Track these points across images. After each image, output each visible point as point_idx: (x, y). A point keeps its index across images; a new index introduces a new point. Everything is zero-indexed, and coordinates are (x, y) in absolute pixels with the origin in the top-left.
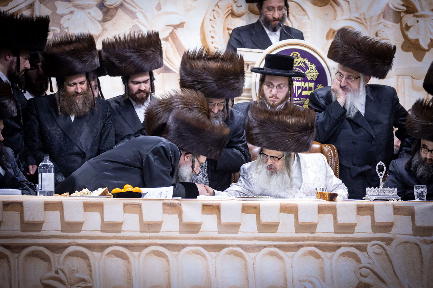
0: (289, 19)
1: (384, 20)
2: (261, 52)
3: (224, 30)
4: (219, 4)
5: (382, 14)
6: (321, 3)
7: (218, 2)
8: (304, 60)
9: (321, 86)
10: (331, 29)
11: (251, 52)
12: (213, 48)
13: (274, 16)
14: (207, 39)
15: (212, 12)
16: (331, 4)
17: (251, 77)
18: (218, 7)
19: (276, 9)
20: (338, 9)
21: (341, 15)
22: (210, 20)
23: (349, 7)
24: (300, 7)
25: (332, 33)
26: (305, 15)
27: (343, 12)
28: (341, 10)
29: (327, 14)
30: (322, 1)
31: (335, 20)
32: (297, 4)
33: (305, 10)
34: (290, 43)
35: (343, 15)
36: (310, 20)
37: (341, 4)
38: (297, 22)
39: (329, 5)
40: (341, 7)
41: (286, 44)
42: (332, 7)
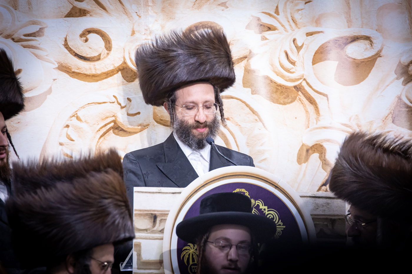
0: (225, 126)
1: (394, 126)
2: (178, 193)
4: (80, 114)
5: (390, 116)
7: (76, 110)
8: (257, 203)
10: (303, 145)
11: (159, 193)
13: (197, 118)
15: (63, 129)
16: (300, 100)
17: (162, 239)
18: (78, 118)
19: (201, 105)
20: (311, 108)
21: (315, 119)
22: (59, 144)
23: (328, 106)
24: (248, 108)
25: (305, 152)
26: (258, 122)
27: (319, 113)
28: (316, 110)
29: (295, 117)
30: (286, 94)
31: (308, 129)
32: (242, 102)
33: (257, 112)
34: (230, 173)
35: (319, 120)
36: (267, 130)
37: (315, 99)
38: (244, 135)
39: (298, 101)
40: (315, 106)
41: (222, 175)
42: (302, 105)
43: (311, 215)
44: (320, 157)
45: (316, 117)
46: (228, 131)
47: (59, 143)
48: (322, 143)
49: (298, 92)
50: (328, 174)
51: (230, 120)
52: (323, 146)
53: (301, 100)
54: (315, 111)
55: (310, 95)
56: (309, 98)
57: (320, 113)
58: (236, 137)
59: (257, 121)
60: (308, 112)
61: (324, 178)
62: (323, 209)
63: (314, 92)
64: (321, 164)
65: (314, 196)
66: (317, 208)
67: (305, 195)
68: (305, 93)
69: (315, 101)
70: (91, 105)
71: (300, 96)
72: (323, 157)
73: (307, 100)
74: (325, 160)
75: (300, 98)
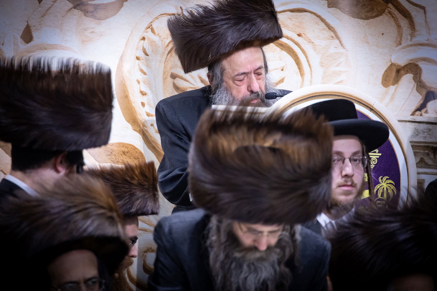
3: (165, 79)
4: (154, 26)
6: (368, 12)
7: (151, 20)
9: (387, 179)
10: (392, 65)
12: (145, 114)
14: (131, 97)
15: (139, 42)
16: (390, 13)
18: (153, 31)
20: (404, 23)
21: (410, 34)
22: (136, 58)
23: (426, 20)
24: (323, 23)
25: (395, 72)
26: (334, 39)
27: (414, 28)
28: (410, 24)
29: (382, 33)
30: (370, 7)
31: (400, 47)
32: (316, 16)
33: (333, 28)
34: (320, 93)
35: (414, 36)
36: (344, 48)
37: (410, 12)
38: (317, 54)
39: (387, 14)
40: (410, 19)
41: (311, 94)
42: (392, 19)
43: (411, 142)
44: (415, 79)
45: (410, 33)
46: (299, 48)
47: (136, 56)
48: (417, 62)
49: (388, 4)
50: (424, 98)
51: (302, 37)
52: (418, 66)
53: (392, 13)
54: (409, 26)
55: (404, 7)
56: (403, 11)
57: (416, 28)
58: (308, 56)
59: (332, 38)
60: (401, 27)
61: (419, 102)
62: (424, 136)
63: (408, 3)
64: (416, 86)
65: (414, 120)
66: (418, 135)
67: (404, 120)
68: (397, 5)
69: (409, 14)
70: (163, 16)
71: (391, 9)
72: (418, 79)
73: (400, 12)
74: (420, 82)
75: (390, 11)
